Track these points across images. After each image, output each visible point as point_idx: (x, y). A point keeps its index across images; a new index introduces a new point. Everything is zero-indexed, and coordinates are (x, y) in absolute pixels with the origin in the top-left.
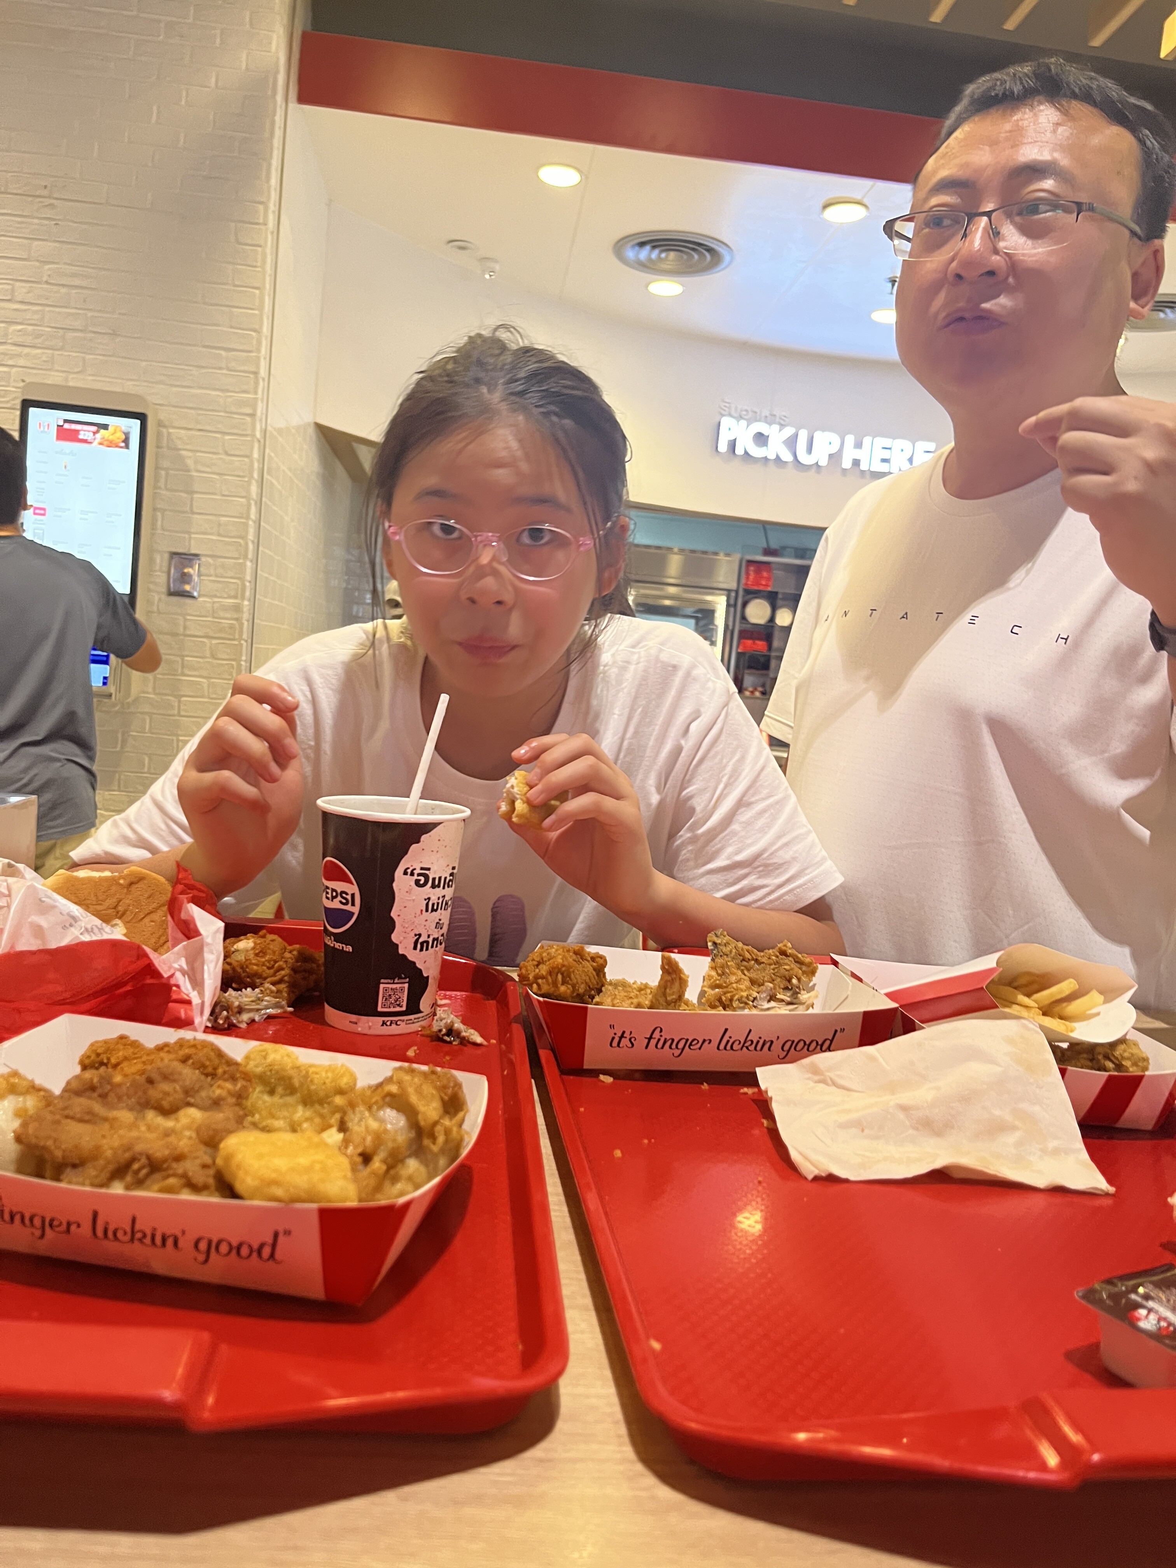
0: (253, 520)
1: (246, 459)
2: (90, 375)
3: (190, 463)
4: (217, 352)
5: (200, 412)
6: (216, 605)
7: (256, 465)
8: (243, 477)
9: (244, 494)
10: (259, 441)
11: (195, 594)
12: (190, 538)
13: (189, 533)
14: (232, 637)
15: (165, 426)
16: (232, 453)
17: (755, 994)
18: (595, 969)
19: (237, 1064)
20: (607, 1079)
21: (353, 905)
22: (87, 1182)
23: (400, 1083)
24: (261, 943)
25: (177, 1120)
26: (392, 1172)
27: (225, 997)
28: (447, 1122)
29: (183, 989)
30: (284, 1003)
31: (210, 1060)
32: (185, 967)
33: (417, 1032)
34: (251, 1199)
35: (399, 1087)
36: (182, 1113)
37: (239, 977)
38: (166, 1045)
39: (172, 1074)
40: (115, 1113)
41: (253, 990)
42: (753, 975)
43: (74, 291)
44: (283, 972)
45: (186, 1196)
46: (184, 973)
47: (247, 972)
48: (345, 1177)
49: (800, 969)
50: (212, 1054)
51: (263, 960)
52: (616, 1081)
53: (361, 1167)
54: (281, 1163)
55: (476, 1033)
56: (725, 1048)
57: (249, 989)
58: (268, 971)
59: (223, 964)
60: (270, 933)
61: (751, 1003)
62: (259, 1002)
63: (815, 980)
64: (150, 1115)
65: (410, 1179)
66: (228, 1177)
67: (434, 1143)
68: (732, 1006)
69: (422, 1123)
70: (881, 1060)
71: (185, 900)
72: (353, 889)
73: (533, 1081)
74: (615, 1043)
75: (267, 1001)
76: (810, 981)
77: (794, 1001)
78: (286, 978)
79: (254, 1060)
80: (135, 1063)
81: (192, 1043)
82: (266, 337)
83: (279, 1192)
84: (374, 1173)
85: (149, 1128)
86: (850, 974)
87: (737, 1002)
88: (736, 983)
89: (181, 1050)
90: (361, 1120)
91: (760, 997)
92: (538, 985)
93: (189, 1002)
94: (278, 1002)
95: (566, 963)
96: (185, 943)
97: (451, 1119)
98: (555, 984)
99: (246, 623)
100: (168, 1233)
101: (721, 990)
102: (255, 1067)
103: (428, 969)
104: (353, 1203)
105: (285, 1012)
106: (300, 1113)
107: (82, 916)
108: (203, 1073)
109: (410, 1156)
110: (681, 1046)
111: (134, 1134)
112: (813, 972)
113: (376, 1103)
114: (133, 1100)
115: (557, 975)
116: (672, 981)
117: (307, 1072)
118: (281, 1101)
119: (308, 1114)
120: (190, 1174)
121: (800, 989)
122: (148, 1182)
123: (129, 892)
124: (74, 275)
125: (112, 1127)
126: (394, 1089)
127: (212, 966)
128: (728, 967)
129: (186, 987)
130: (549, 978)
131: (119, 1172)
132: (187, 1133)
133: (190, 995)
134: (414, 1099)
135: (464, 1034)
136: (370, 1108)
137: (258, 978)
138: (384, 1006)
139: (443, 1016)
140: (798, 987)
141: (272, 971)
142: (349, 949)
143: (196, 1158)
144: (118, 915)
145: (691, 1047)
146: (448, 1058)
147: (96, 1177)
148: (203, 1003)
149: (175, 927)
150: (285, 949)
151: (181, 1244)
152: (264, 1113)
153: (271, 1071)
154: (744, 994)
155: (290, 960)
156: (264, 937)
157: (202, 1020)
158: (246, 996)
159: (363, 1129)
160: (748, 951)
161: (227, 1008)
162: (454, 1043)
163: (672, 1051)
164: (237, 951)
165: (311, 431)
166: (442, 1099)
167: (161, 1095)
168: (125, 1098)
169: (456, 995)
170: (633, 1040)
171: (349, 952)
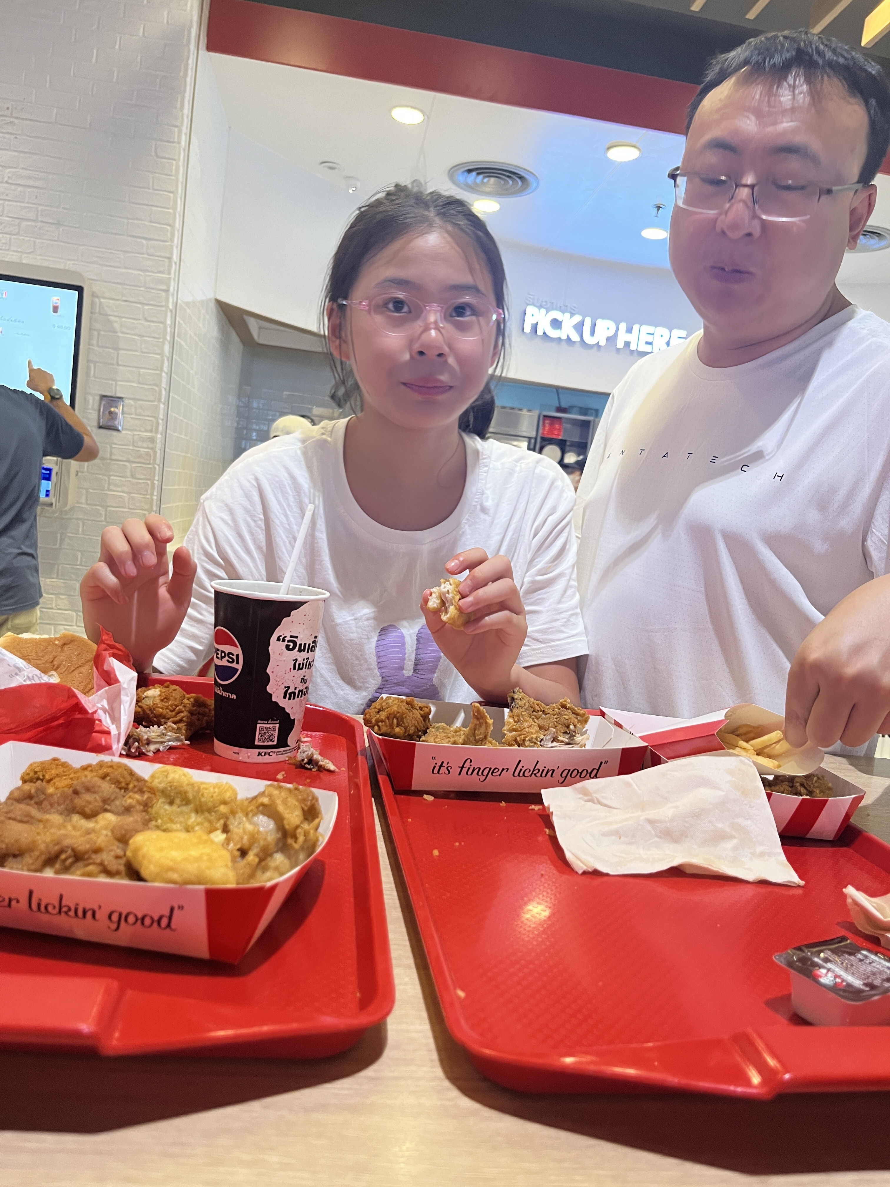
0: (165, 372)
1: (161, 325)
2: (40, 255)
3: (117, 326)
4: (139, 240)
5: (125, 287)
6: (136, 437)
7: (169, 330)
8: (159, 338)
9: (159, 352)
10: (171, 311)
11: (120, 428)
12: (116, 384)
13: (116, 381)
14: (148, 462)
15: (98, 297)
16: (151, 319)
17: (542, 737)
18: (422, 716)
19: (145, 781)
20: (429, 798)
21: (238, 663)
22: (25, 868)
23: (270, 796)
24: (165, 692)
25: (96, 822)
26: (263, 863)
27: (136, 732)
28: (306, 826)
29: (104, 723)
30: (183, 737)
31: (123, 777)
32: (106, 706)
33: (285, 761)
34: (153, 881)
35: (270, 799)
36: (100, 817)
37: (148, 716)
38: (89, 766)
39: (93, 787)
40: (48, 816)
41: (159, 727)
42: (540, 722)
43: (29, 190)
44: (182, 714)
45: (103, 879)
46: (105, 711)
47: (154, 714)
48: (226, 866)
49: (577, 718)
50: (125, 773)
51: (167, 704)
52: (436, 799)
53: (239, 859)
54: (176, 855)
55: (330, 762)
56: (519, 775)
57: (156, 726)
58: (170, 713)
59: (136, 707)
60: (173, 685)
61: (539, 743)
62: (162, 736)
63: (587, 727)
64: (76, 818)
65: (277, 868)
66: (135, 865)
67: (296, 842)
68: (525, 745)
69: (287, 827)
70: (634, 785)
71: (108, 655)
72: (237, 651)
73: (373, 799)
74: (436, 771)
75: (169, 736)
76: (584, 727)
77: (571, 742)
78: (184, 719)
79: (158, 778)
80: (65, 779)
81: (110, 764)
82: (178, 231)
83: (175, 876)
84: (248, 864)
85: (74, 828)
86: (613, 722)
87: (528, 742)
88: (528, 728)
89: (100, 769)
90: (239, 824)
91: (546, 739)
92: (379, 727)
93: (108, 733)
94: (178, 737)
95: (400, 711)
96: (107, 688)
97: (309, 824)
98: (391, 726)
99: (159, 452)
100: (88, 907)
101: (516, 733)
102: (159, 784)
103: (294, 714)
104: (232, 885)
105: (183, 744)
106: (193, 818)
107: (25, 667)
108: (117, 787)
109: (277, 852)
110: (485, 773)
111: (63, 832)
112: (586, 721)
113: (251, 811)
114: (62, 807)
115: (393, 720)
116: (480, 725)
117: (199, 788)
118: (179, 810)
119: (200, 819)
120: (106, 863)
121: (575, 733)
122: (73, 869)
123: (62, 650)
124: (29, 178)
125: (45, 827)
126: (265, 800)
127: (127, 705)
128: (523, 715)
129: (107, 722)
130: (387, 721)
131: (50, 861)
132: (104, 832)
133: (110, 728)
134: (281, 808)
135: (321, 763)
136: (247, 815)
137: (163, 719)
138: (260, 741)
139: (305, 749)
140: (574, 732)
141: (174, 713)
142: (234, 697)
143: (111, 850)
144: (54, 668)
145: (494, 774)
146: (308, 781)
147: (33, 864)
148: (119, 734)
149: (99, 676)
150: (184, 696)
151: (97, 916)
152: (165, 819)
153: (171, 787)
154: (534, 736)
155: (188, 705)
156: (168, 687)
157: (118, 746)
158: (153, 732)
159: (241, 831)
160: (538, 705)
161: (138, 740)
162: (313, 770)
163: (479, 777)
164: (146, 697)
165: (212, 305)
166: (303, 809)
167: (83, 804)
168: (56, 805)
169: (316, 735)
170: (449, 768)
171: (233, 699)
